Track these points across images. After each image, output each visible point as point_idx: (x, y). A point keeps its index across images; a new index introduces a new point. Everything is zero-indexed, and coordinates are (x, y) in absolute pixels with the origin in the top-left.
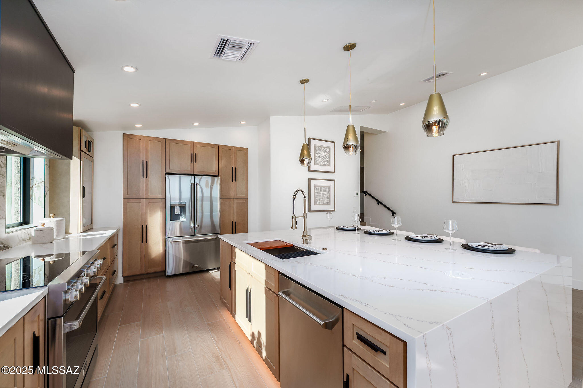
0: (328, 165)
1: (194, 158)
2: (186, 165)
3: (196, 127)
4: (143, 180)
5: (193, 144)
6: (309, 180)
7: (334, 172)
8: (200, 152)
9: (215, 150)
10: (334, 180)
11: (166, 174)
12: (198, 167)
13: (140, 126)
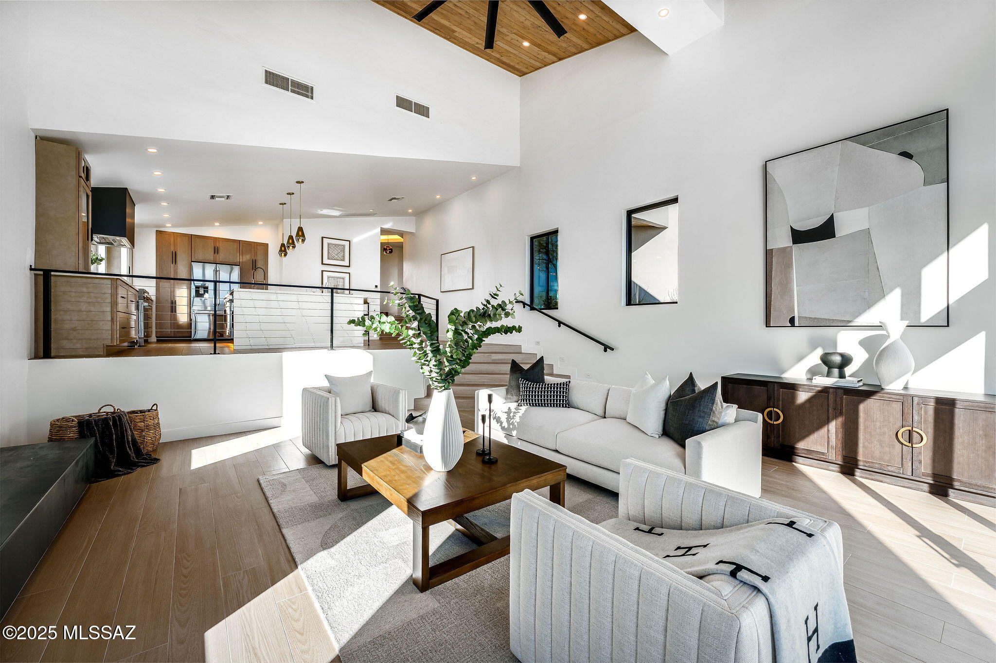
0: (343, 260)
1: (216, 250)
2: (210, 256)
3: (217, 226)
4: (172, 266)
5: (216, 239)
6: (322, 271)
7: (349, 266)
8: (221, 245)
9: (236, 245)
10: (349, 273)
11: (192, 261)
12: (221, 257)
13: (170, 225)
